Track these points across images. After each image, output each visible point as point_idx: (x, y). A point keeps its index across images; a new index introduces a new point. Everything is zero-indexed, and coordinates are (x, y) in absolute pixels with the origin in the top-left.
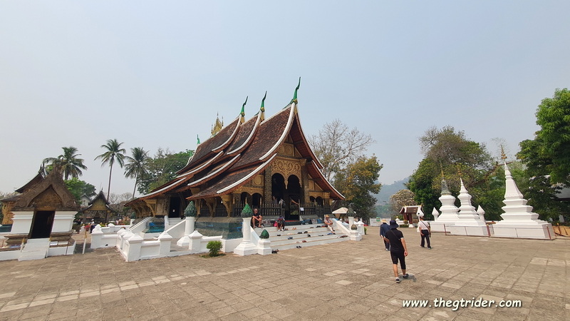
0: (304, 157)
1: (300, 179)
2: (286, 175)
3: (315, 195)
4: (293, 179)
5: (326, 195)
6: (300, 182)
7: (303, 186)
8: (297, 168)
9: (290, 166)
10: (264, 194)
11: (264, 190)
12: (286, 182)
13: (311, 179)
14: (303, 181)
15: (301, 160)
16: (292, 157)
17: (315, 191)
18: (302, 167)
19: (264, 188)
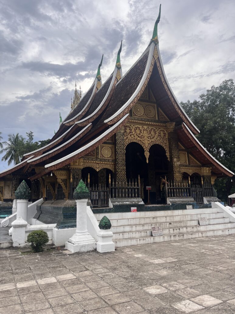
0: (172, 120)
1: (167, 149)
2: (147, 144)
3: (190, 171)
4: (156, 149)
5: (206, 171)
6: (168, 154)
7: (171, 158)
8: (162, 134)
9: (152, 133)
10: (115, 169)
11: (115, 165)
12: (147, 154)
13: (182, 150)
14: (170, 152)
15: (168, 124)
16: (155, 121)
17: (189, 165)
18: (169, 134)
19: (115, 161)
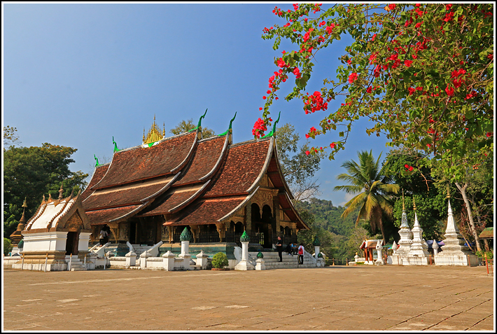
0: (276, 188)
1: (272, 208)
2: (261, 206)
3: (284, 225)
4: (266, 208)
5: (294, 225)
6: (272, 212)
7: (275, 215)
8: (270, 198)
9: (264, 196)
10: (245, 222)
11: (245, 219)
12: (261, 212)
13: (281, 210)
14: (274, 211)
15: (274, 190)
16: (266, 188)
17: (284, 221)
18: (274, 197)
19: (245, 217)
